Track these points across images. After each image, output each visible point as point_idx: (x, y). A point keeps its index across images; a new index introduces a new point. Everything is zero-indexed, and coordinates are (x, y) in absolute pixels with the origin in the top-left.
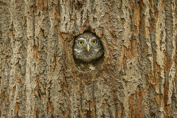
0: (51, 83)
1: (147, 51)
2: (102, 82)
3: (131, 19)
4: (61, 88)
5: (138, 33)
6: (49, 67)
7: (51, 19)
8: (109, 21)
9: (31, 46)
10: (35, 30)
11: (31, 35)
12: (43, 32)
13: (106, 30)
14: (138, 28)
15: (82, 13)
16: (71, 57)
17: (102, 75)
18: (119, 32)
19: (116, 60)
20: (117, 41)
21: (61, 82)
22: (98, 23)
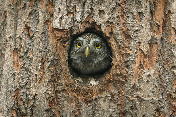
0: (35, 99)
1: (171, 62)
2: (107, 98)
3: (152, 16)
4: (49, 107)
5: (160, 35)
6: (33, 77)
7: (40, 12)
8: (121, 16)
9: (10, 50)
10: (18, 28)
11: (12, 35)
12: (28, 31)
13: (116, 27)
14: (161, 28)
15: (84, 5)
16: (65, 64)
17: (108, 89)
18: (135, 31)
19: (129, 69)
20: (131, 43)
21: (49, 97)
22: (106, 17)
